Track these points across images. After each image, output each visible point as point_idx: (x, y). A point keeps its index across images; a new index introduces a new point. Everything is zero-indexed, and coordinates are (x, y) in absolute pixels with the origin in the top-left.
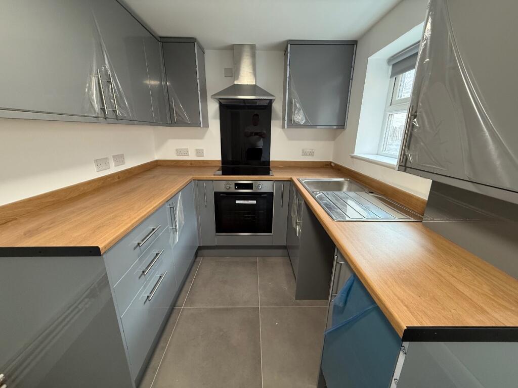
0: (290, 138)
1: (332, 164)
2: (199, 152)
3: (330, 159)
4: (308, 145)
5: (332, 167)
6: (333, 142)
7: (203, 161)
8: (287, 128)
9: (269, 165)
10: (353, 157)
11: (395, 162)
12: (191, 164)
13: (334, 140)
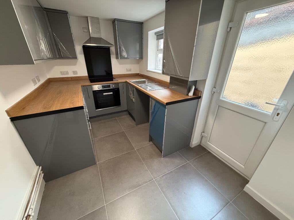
0: (120, 64)
1: (139, 74)
2: (75, 72)
3: (138, 72)
4: (128, 66)
5: (139, 75)
6: (138, 65)
7: (78, 77)
8: (120, 59)
9: (113, 76)
10: (147, 71)
11: (161, 72)
12: (71, 79)
13: (138, 64)
